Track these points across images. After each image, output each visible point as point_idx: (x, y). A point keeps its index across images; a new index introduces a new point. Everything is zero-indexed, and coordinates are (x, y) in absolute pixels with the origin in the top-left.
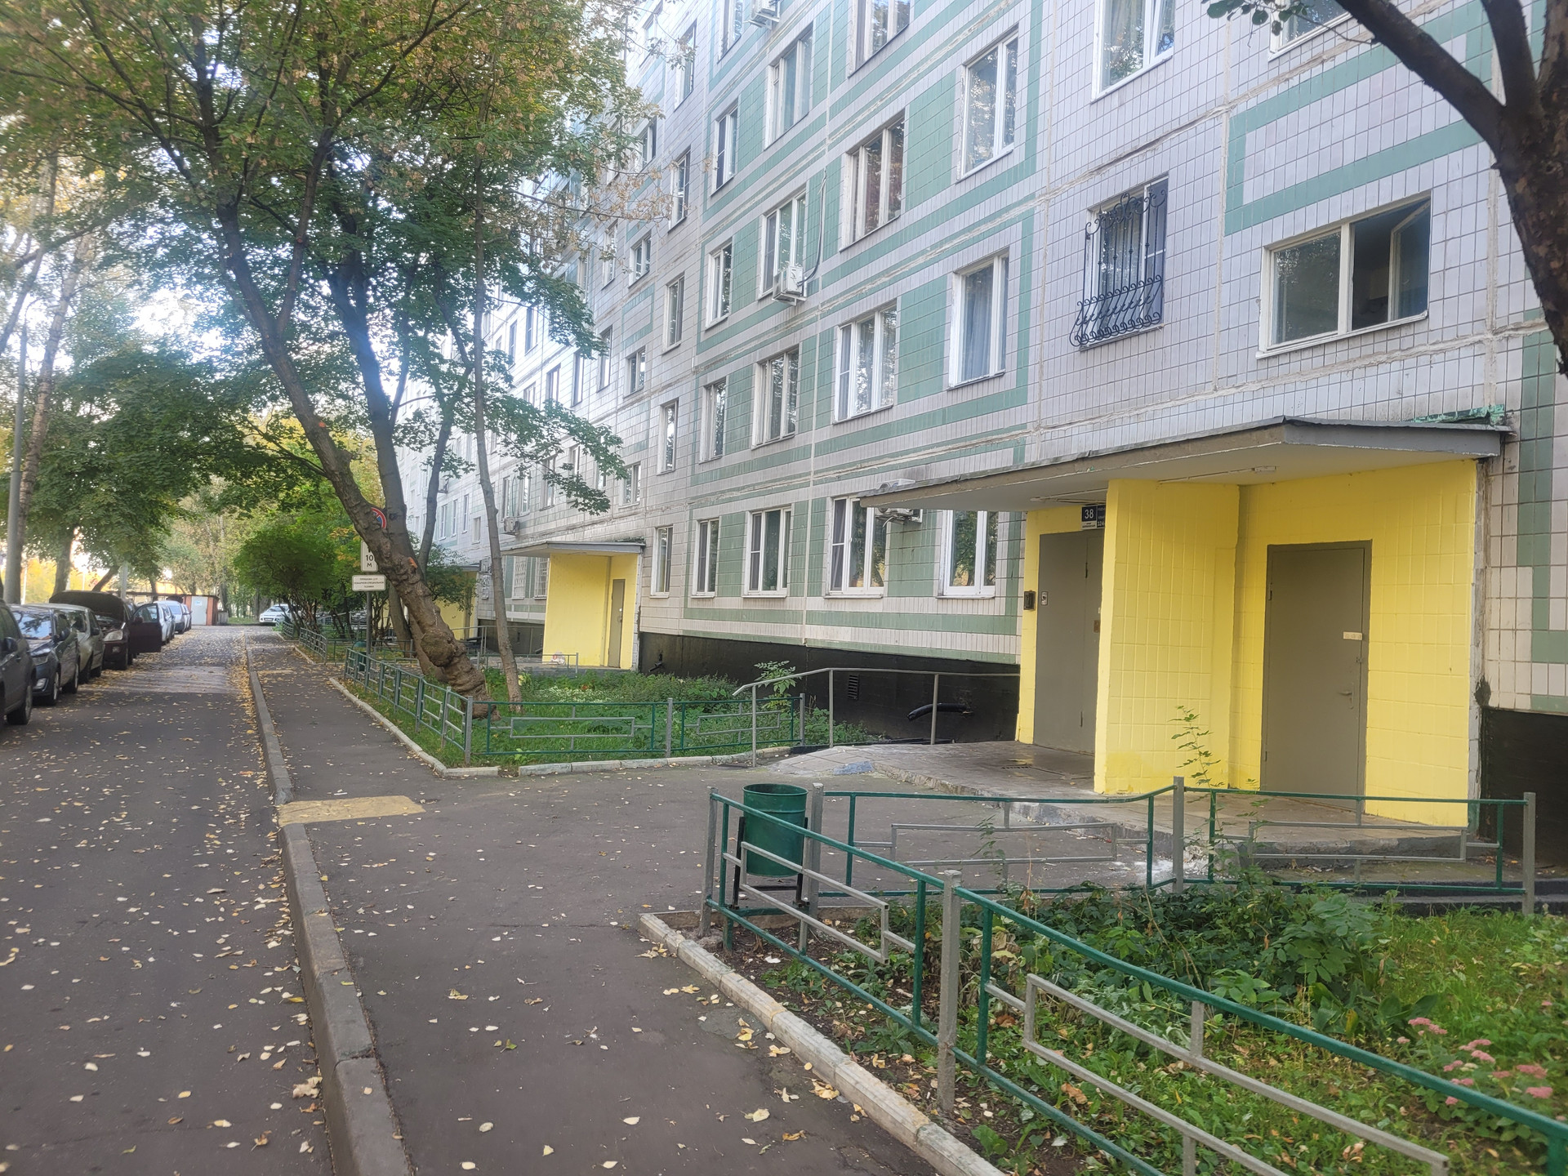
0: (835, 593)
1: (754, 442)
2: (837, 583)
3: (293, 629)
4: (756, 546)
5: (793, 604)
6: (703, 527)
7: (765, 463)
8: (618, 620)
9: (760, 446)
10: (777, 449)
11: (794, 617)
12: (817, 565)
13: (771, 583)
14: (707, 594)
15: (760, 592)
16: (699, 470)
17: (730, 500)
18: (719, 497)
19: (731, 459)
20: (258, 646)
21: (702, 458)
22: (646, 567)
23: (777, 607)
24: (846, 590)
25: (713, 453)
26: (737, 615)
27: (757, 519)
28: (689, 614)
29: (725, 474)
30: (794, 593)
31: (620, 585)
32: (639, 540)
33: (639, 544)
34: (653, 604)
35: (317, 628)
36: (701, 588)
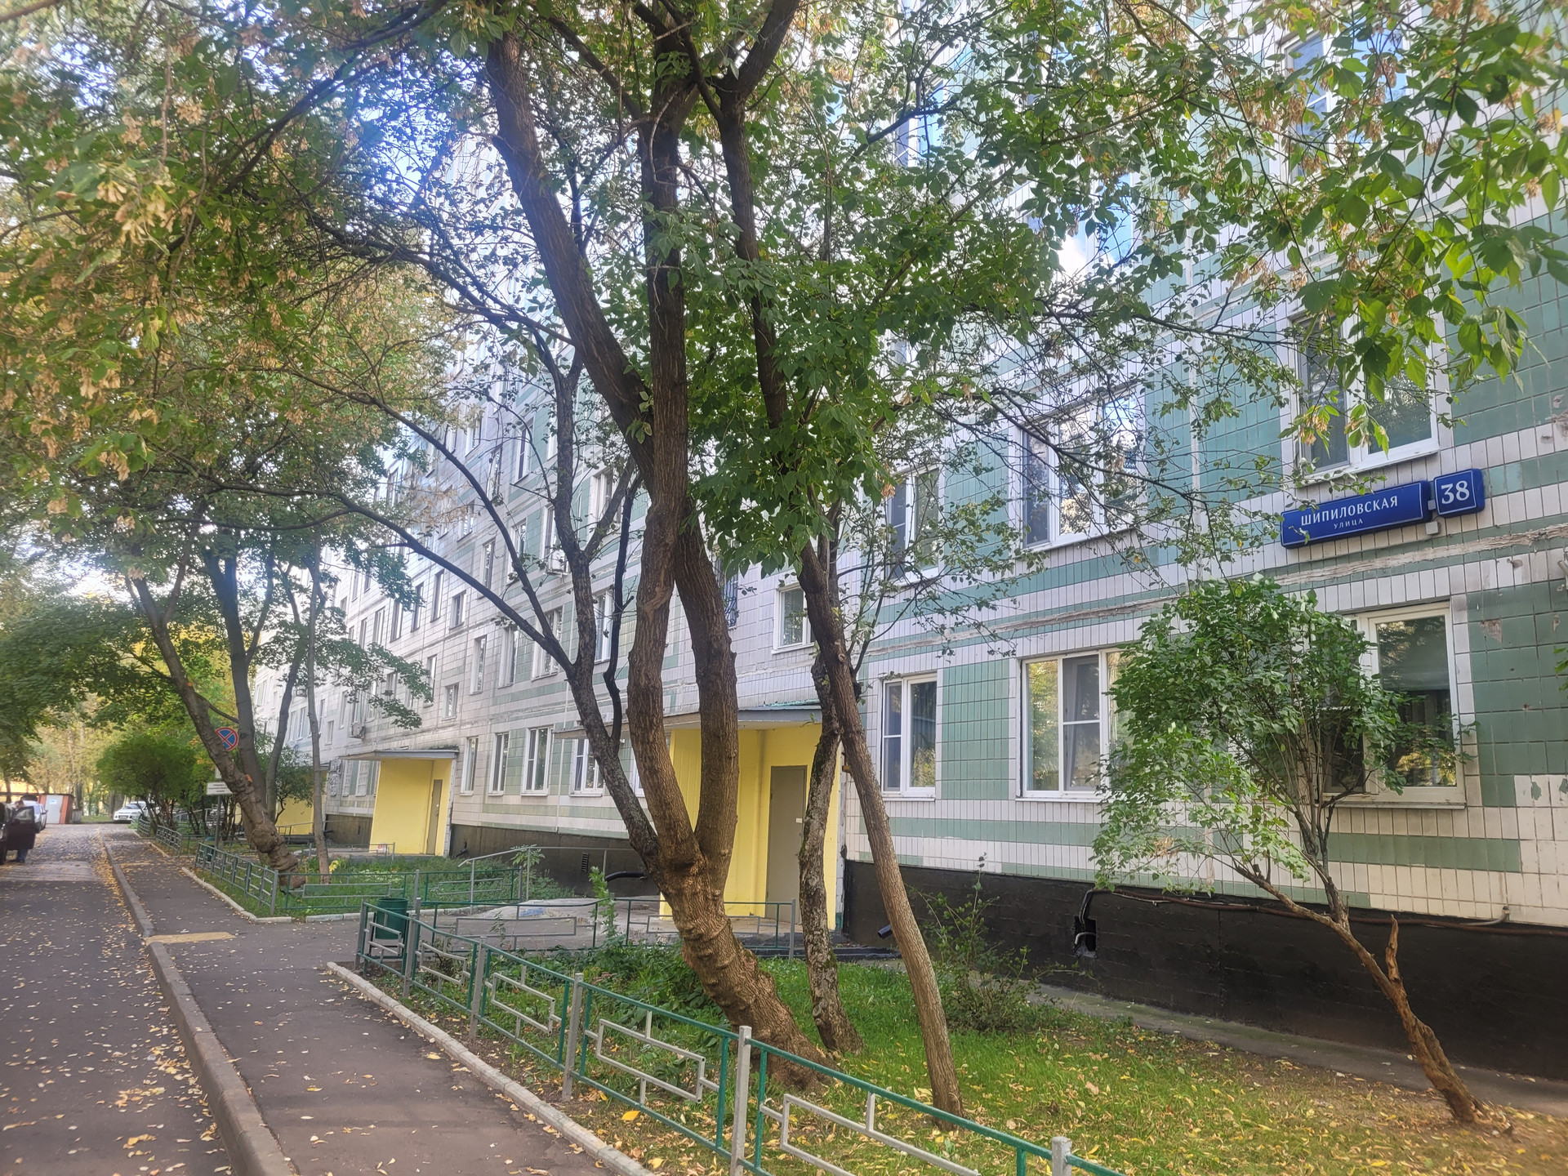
0: (578, 793)
1: (534, 675)
2: (578, 786)
3: (151, 827)
4: (531, 755)
5: (551, 801)
6: (499, 738)
7: (541, 692)
8: (435, 814)
9: (537, 679)
10: (547, 682)
11: (553, 811)
12: (567, 772)
13: (539, 784)
14: (499, 792)
15: (534, 792)
16: (498, 693)
17: (517, 719)
18: (511, 716)
19: (520, 686)
20: (116, 843)
21: (500, 684)
22: (459, 770)
23: (542, 802)
24: (584, 791)
25: (508, 682)
26: (518, 810)
27: (533, 733)
28: (486, 808)
29: (515, 698)
30: (553, 793)
31: (438, 784)
32: (455, 747)
33: (454, 750)
34: (463, 800)
35: (172, 825)
36: (495, 787)
